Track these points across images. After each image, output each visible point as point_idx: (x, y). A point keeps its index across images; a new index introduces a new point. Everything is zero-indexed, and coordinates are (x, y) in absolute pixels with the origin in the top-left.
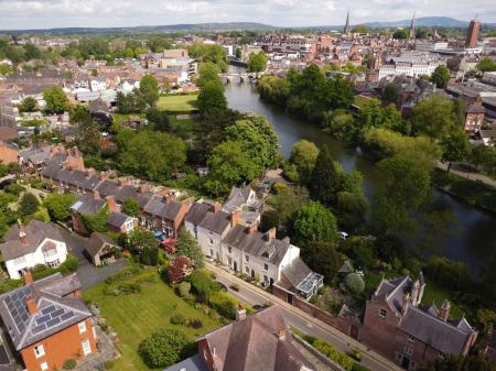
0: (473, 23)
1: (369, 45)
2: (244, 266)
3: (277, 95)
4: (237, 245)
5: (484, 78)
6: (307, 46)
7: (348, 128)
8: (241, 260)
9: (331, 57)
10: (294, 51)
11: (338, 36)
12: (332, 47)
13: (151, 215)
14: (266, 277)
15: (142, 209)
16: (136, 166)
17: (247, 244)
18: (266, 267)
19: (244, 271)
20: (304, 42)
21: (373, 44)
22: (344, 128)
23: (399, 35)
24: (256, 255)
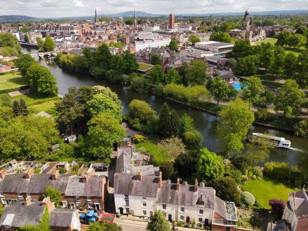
0: (171, 15)
1: (115, 29)
2: (179, 215)
3: (79, 67)
4: (171, 202)
5: (196, 46)
6: (75, 31)
7: (145, 85)
8: (177, 212)
9: (96, 38)
10: (69, 35)
11: (93, 24)
12: (93, 32)
13: (74, 197)
14: (200, 220)
15: (63, 195)
16: (18, 150)
17: (180, 198)
18: (201, 212)
19: (180, 220)
20: (72, 28)
21: (118, 29)
22: (142, 85)
23: (129, 23)
24: (192, 205)
